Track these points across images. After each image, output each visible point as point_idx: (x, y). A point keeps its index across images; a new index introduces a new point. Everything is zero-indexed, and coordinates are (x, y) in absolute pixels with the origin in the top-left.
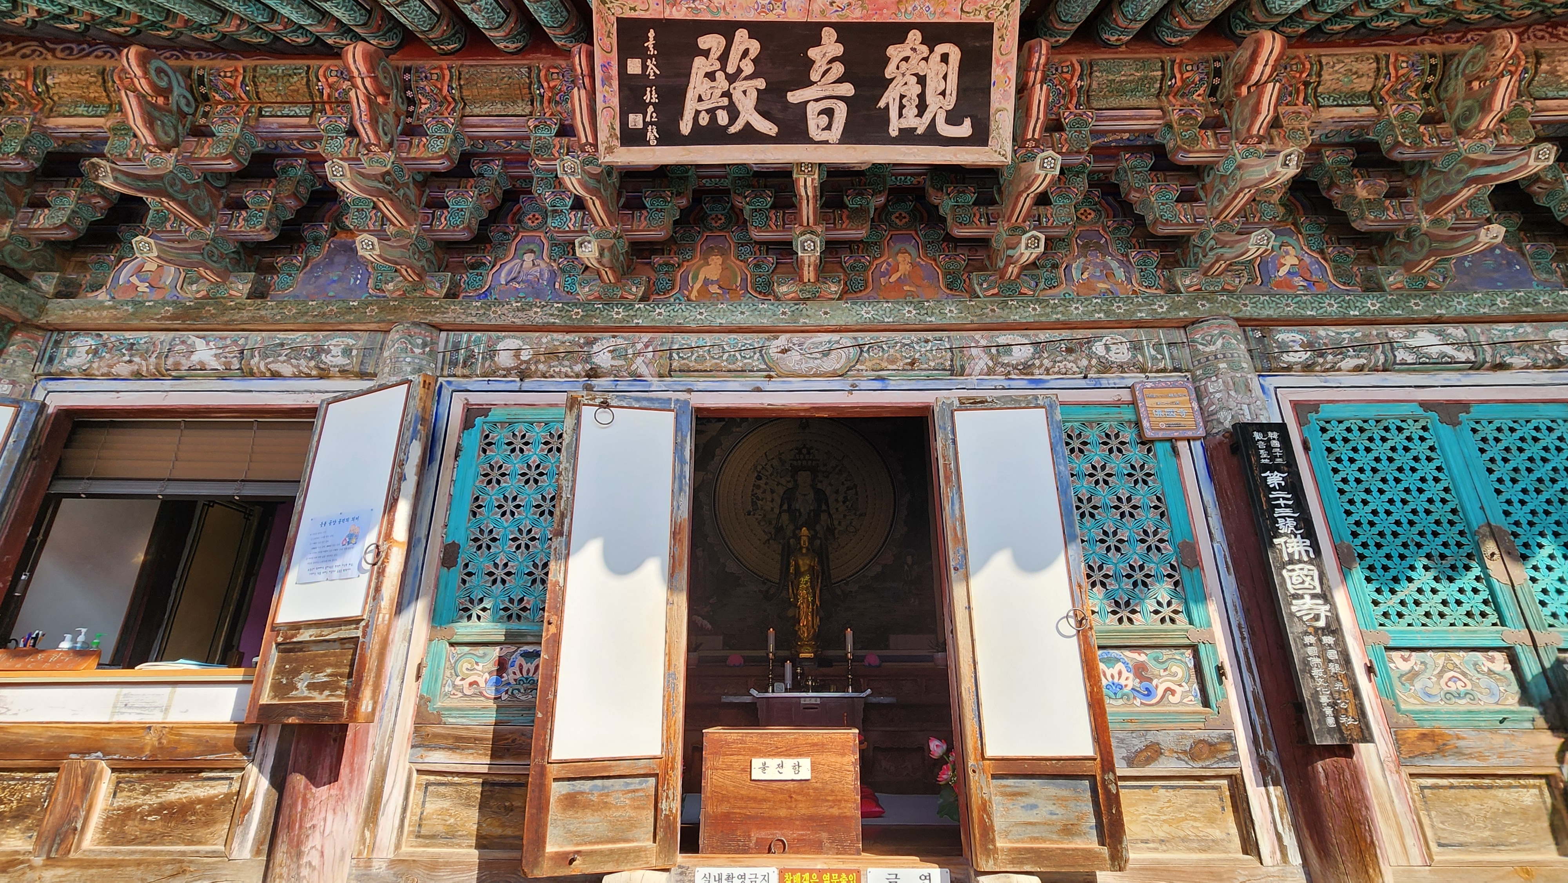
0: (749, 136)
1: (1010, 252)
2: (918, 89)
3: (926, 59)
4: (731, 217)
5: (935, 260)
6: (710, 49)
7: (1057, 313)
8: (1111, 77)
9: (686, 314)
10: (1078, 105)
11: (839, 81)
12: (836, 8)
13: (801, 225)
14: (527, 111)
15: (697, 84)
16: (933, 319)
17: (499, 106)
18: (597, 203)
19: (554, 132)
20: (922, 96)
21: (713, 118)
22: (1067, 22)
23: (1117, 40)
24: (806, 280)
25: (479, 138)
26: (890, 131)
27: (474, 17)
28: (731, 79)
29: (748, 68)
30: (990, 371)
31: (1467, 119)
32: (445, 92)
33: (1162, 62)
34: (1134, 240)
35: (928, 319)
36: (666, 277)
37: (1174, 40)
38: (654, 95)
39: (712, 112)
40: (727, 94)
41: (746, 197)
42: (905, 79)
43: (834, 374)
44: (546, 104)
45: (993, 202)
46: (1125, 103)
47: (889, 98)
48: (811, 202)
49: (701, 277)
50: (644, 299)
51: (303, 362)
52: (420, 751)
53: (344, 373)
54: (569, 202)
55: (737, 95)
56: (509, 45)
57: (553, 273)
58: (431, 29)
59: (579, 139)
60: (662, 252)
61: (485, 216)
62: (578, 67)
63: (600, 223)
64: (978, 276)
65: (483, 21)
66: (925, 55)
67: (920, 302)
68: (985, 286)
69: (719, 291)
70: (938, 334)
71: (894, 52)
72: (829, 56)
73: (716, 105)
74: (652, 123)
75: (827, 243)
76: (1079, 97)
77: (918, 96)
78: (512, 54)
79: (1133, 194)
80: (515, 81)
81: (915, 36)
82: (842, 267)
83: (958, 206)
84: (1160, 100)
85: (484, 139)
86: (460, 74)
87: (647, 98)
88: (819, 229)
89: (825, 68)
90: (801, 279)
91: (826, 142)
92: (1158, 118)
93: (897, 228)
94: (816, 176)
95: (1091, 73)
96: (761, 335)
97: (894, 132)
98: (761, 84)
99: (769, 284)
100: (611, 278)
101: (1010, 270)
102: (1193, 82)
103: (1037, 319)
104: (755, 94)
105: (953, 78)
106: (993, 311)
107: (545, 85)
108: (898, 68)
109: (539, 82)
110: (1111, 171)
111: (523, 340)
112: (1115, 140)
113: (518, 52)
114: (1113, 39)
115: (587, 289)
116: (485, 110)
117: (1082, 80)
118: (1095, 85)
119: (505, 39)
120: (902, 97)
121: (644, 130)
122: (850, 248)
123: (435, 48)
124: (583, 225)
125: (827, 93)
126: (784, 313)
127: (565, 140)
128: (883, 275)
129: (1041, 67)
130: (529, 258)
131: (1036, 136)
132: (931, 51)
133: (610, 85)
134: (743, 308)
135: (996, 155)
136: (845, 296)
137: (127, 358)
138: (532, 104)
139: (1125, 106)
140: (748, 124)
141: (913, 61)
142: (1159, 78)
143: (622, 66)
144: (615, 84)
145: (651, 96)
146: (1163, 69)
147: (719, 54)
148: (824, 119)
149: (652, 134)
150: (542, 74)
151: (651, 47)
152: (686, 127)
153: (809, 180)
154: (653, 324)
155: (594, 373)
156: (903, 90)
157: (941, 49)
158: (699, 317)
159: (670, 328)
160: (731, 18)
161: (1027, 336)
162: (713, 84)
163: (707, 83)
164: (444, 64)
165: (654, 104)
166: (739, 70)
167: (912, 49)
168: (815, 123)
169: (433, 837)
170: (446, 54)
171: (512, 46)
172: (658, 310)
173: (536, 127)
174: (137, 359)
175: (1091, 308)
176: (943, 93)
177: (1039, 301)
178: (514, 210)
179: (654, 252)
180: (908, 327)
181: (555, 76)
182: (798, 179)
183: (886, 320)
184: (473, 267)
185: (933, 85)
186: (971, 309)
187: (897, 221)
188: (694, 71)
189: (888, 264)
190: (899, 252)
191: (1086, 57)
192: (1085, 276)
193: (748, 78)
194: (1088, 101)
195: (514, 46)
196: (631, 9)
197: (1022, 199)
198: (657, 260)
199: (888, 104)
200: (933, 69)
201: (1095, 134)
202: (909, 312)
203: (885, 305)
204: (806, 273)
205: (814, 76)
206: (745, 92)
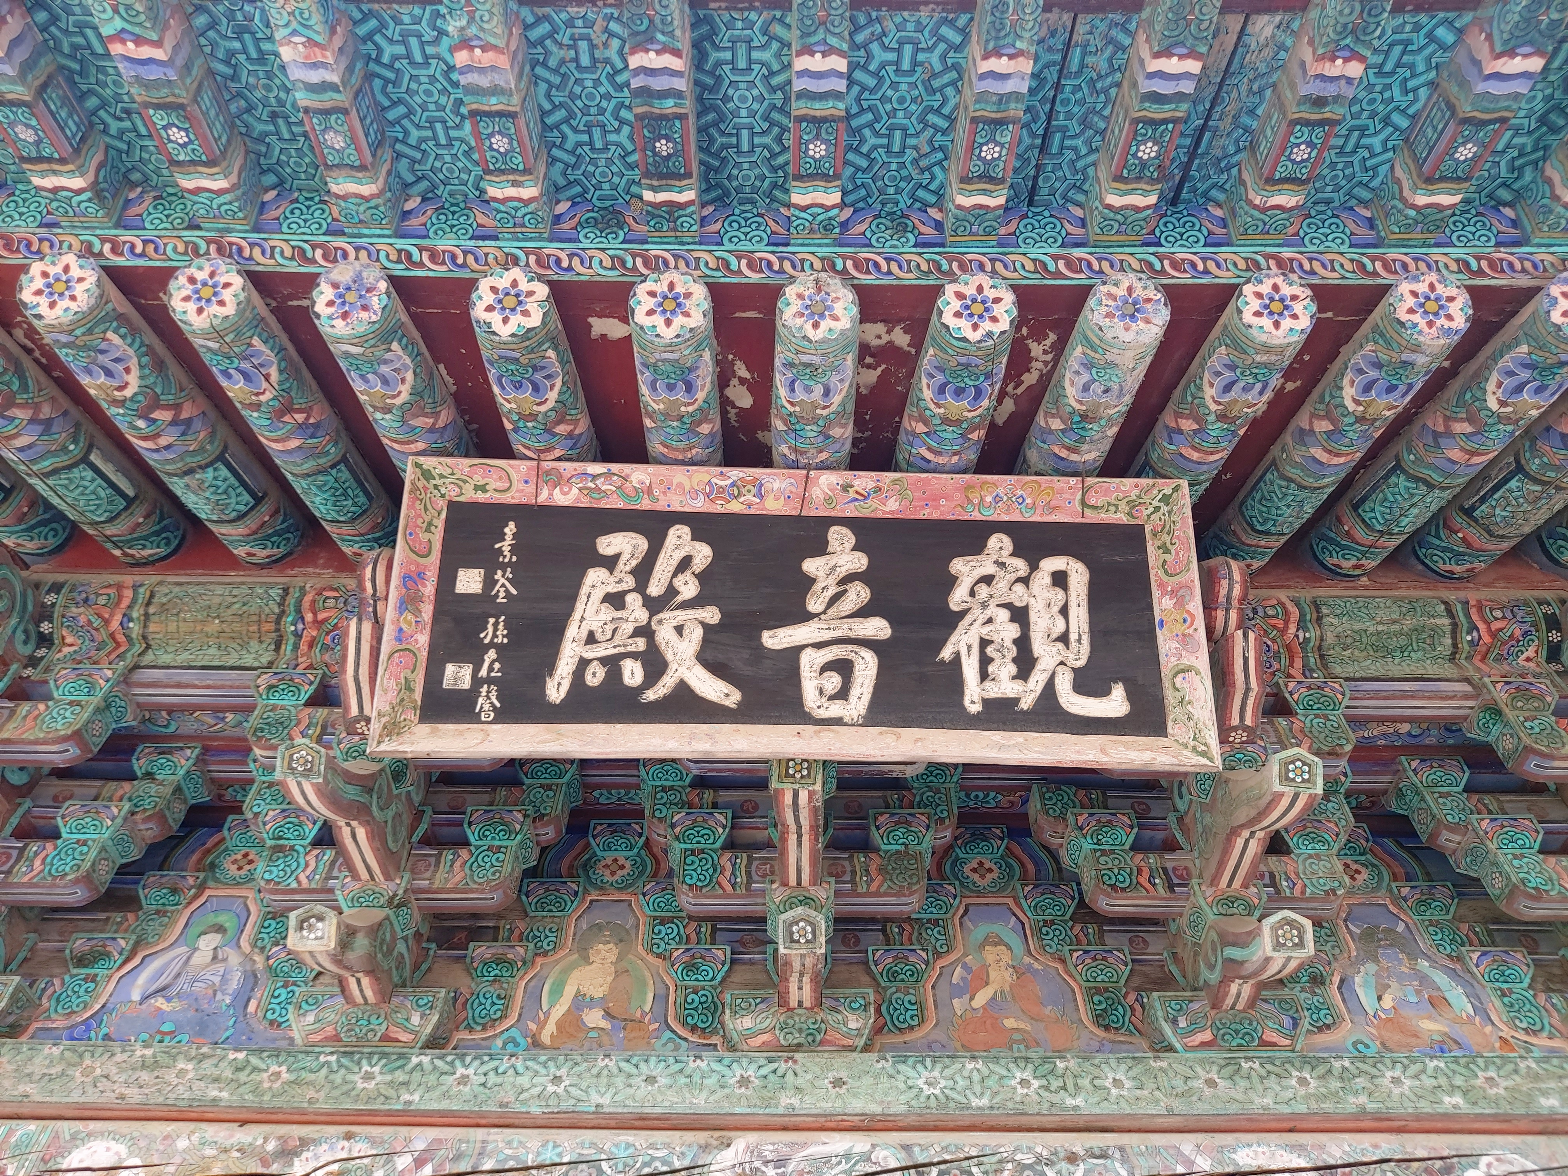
0: (684, 706)
1: (1232, 952)
2: (1012, 631)
3: (1025, 581)
4: (643, 864)
5: (1063, 961)
6: (617, 556)
7: (1356, 1093)
8: (1357, 626)
9: (524, 1081)
10: (1307, 670)
11: (862, 613)
12: (852, 495)
13: (785, 884)
14: (264, 660)
15: (588, 613)
16: (1079, 1101)
17: (213, 651)
18: (361, 833)
19: (304, 697)
20: (1023, 643)
21: (614, 674)
22: (1267, 533)
23: (1356, 567)
24: (793, 1003)
25: (159, 707)
26: (967, 702)
27: (191, 500)
28: (654, 605)
29: (688, 588)
32: (115, 625)
33: (1446, 603)
34: (1465, 928)
35: (1070, 1102)
36: (493, 990)
37: (1458, 569)
38: (502, 631)
39: (612, 663)
40: (645, 632)
41: (673, 826)
42: (988, 613)
44: (304, 647)
45: (1170, 846)
46: (1395, 670)
47: (961, 644)
48: (805, 838)
49: (570, 991)
50: (435, 1042)
54: (311, 832)
55: (665, 634)
56: (255, 550)
57: (252, 979)
58: (110, 520)
59: (347, 709)
60: (493, 934)
61: (135, 854)
62: (368, 585)
63: (364, 875)
64: (1163, 1001)
65: (207, 508)
66: (1022, 573)
67: (1045, 1060)
68: (1182, 1023)
69: (603, 1024)
70: (1097, 1140)
71: (966, 567)
72: (842, 572)
73: (622, 650)
74: (489, 681)
75: (837, 920)
76: (1305, 658)
77: (1015, 642)
78: (262, 566)
79: (1445, 835)
80: (253, 610)
81: (1000, 541)
82: (869, 972)
83: (1104, 853)
84: (1459, 667)
85: (171, 710)
86: (152, 596)
87: (487, 636)
88: (822, 893)
89: (833, 590)
90: (783, 1001)
91: (838, 722)
92: (1466, 697)
93: (979, 894)
94: (818, 787)
95: (1319, 619)
96: (689, 1136)
97: (973, 705)
98: (712, 615)
99: (714, 1008)
100: (369, 993)
101: (1234, 988)
102: (1511, 637)
103: (1314, 1106)
104: (698, 632)
105: (1079, 616)
106: (1211, 1083)
107: (309, 617)
108: (972, 594)
109: (298, 610)
110: (1385, 792)
111: (133, 1141)
112: (1385, 735)
113: (274, 563)
114: (1347, 564)
115: (310, 1018)
116: (184, 657)
117: (1306, 629)
118: (1330, 638)
119: (248, 538)
120: (984, 643)
121: (472, 694)
122: (884, 931)
123: (117, 553)
124: (329, 877)
125: (839, 634)
126: (744, 1082)
127: (321, 713)
128: (958, 991)
129: (1235, 603)
130: (208, 943)
131: (1248, 722)
132: (1034, 567)
133: (417, 612)
134: (653, 1067)
135: (1188, 753)
136: (879, 1040)
138: (277, 649)
139: (1397, 673)
140: (683, 687)
141: (1002, 583)
142: (1448, 629)
143: (447, 578)
144: (427, 611)
145: (494, 632)
146: (1450, 613)
147: (634, 563)
148: (833, 681)
149: (487, 700)
150: (308, 598)
151: (506, 550)
152: (557, 689)
153: (803, 796)
154: (445, 1105)
156: (985, 631)
157: (1051, 564)
158: (551, 1088)
159: (482, 1115)
160: (661, 506)
161: (1299, 1149)
162: (619, 614)
163: (608, 613)
164: (128, 580)
165: (499, 648)
166: (672, 591)
167: (996, 562)
168: (814, 686)
170: (138, 565)
171: (262, 554)
172: (461, 1071)
173: (270, 687)
175: (1430, 1082)
176: (1064, 638)
177: (1310, 1062)
178: (210, 843)
179: (476, 934)
180: (1024, 1121)
181: (331, 603)
182: (779, 792)
183: (975, 1102)
184: (81, 961)
185: (1043, 624)
186: (1163, 1080)
187: (976, 877)
188: (584, 590)
189: (965, 966)
190: (987, 941)
191: (1306, 594)
192: (1388, 1002)
193: (686, 605)
194: (1325, 666)
195: (265, 553)
196: (477, 488)
197: (1240, 842)
198: (480, 951)
199: (957, 655)
200: (1040, 598)
201: (1356, 722)
202: (1024, 1082)
203: (970, 1066)
204: (793, 986)
205: (814, 605)
206: (679, 629)
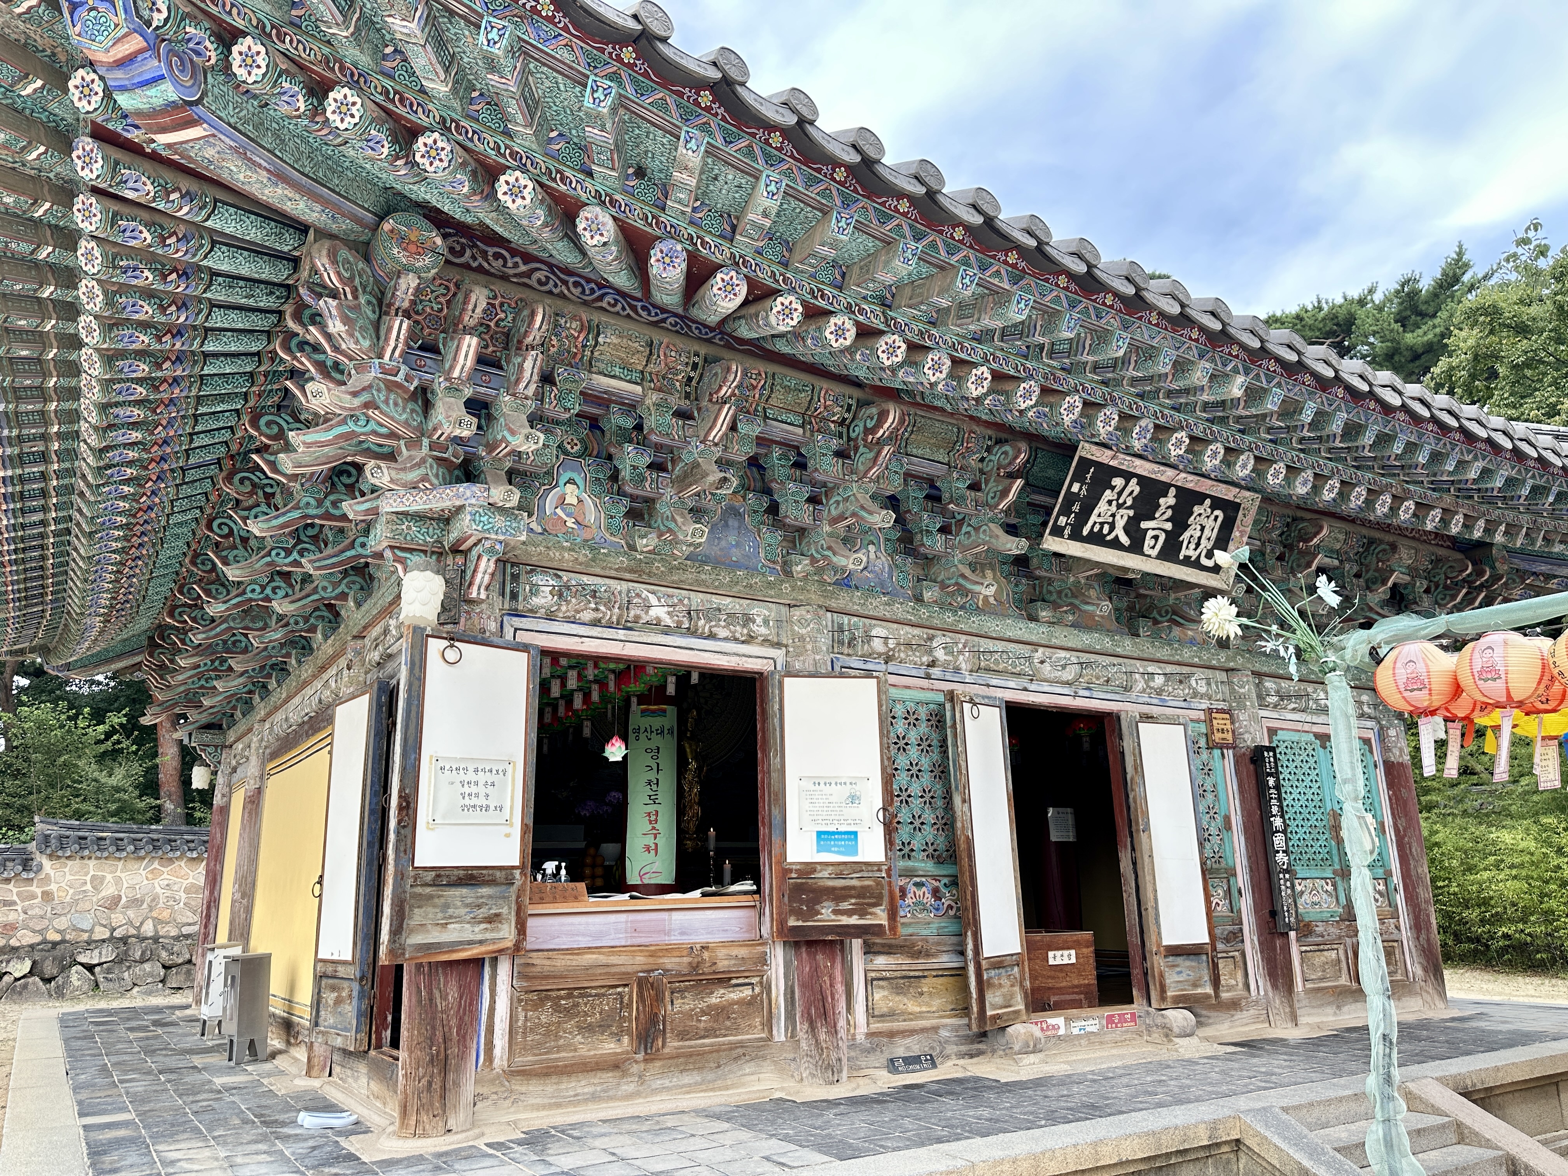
0: (1115, 544)
2: (1199, 534)
3: (1208, 517)
6: (1116, 486)
7: (1178, 655)
9: (989, 624)
11: (1167, 520)
12: (1180, 477)
15: (1102, 507)
16: (1118, 648)
20: (1200, 538)
21: (1101, 529)
26: (1180, 556)
28: (1119, 506)
29: (1129, 502)
30: (1144, 691)
31: (1374, 583)
35: (1115, 648)
38: (1078, 507)
39: (1102, 524)
40: (1113, 515)
42: (1196, 526)
43: (1068, 683)
47: (1186, 536)
51: (738, 628)
52: (870, 956)
53: (766, 642)
55: (1118, 517)
57: (890, 567)
66: (1208, 514)
68: (1145, 629)
70: (1118, 660)
71: (1197, 509)
72: (1168, 504)
73: (1105, 521)
74: (1070, 524)
77: (1198, 538)
81: (1208, 502)
87: (1074, 508)
89: (1164, 510)
91: (1149, 557)
96: (1030, 647)
98: (1131, 513)
99: (1035, 609)
103: (1167, 657)
104: (1126, 518)
105: (1216, 531)
106: (1148, 648)
108: (1195, 519)
111: (889, 630)
115: (930, 594)
120: (1191, 536)
121: (1064, 528)
125: (1160, 526)
126: (1042, 632)
130: (872, 549)
132: (1212, 513)
137: (593, 606)
140: (1117, 536)
141: (1203, 517)
143: (1070, 485)
145: (1076, 508)
147: (1119, 490)
148: (1153, 542)
149: (1067, 532)
151: (1089, 478)
152: (1085, 532)
154: (969, 629)
155: (932, 664)
156: (1193, 533)
157: (1216, 513)
158: (996, 628)
159: (979, 633)
160: (1133, 471)
161: (1161, 668)
162: (1109, 508)
163: (1107, 506)
165: (1076, 513)
166: (1125, 502)
167: (1204, 509)
168: (1148, 542)
169: (882, 1016)
172: (972, 619)
174: (602, 608)
175: (1192, 654)
176: (1209, 538)
177: (1169, 645)
180: (1104, 652)
183: (1095, 645)
185: (1207, 532)
186: (1138, 645)
188: (1103, 497)
193: (1128, 508)
196: (1091, 455)
199: (1184, 539)
200: (1209, 523)
202: (1108, 642)
203: (1095, 635)
205: (1157, 515)
206: (1122, 516)
